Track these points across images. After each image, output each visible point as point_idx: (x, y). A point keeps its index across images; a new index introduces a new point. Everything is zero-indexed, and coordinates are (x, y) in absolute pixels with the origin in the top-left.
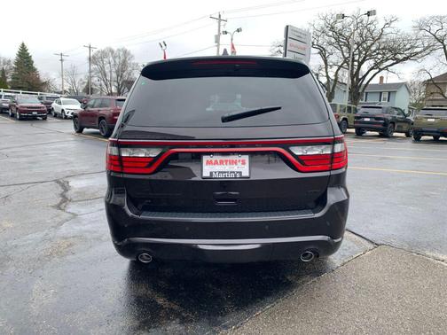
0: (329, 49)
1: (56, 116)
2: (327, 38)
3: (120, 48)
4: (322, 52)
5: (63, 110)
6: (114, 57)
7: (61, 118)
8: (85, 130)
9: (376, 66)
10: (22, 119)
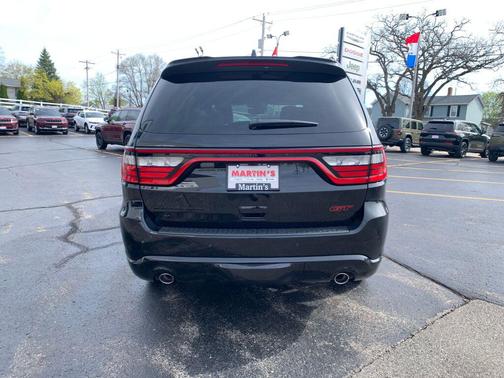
0: (389, 56)
1: (78, 130)
2: (387, 43)
3: (152, 55)
4: (381, 60)
5: (86, 124)
6: (145, 65)
7: (84, 132)
8: (109, 146)
9: (445, 74)
10: (40, 133)
